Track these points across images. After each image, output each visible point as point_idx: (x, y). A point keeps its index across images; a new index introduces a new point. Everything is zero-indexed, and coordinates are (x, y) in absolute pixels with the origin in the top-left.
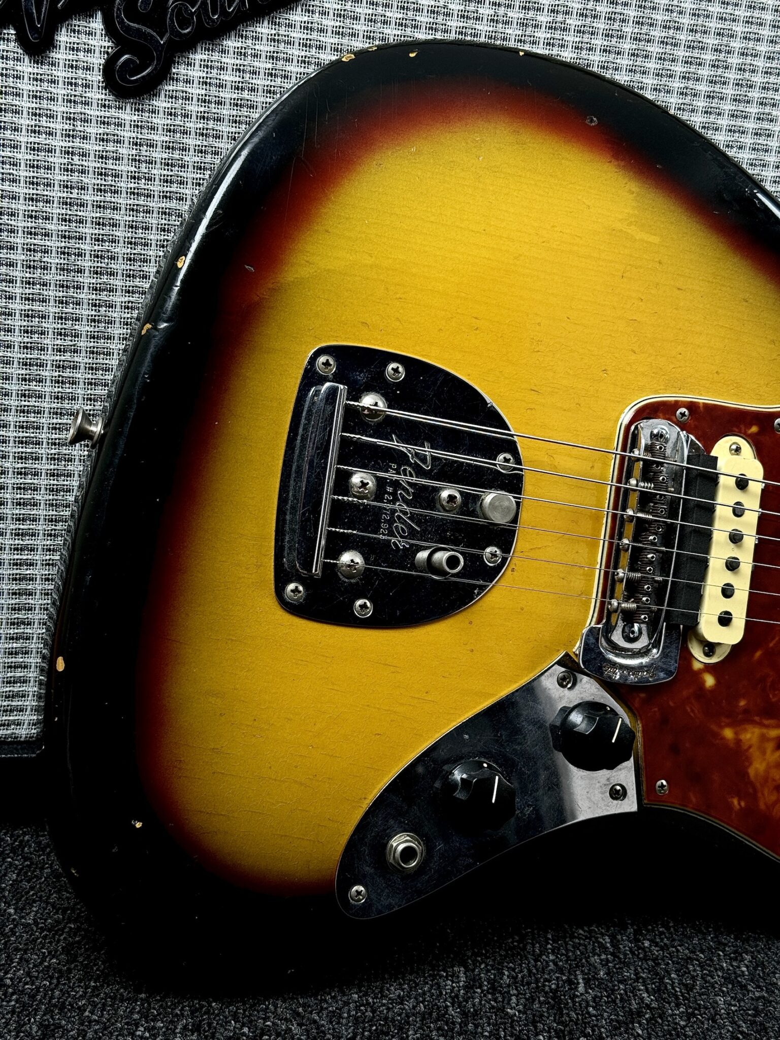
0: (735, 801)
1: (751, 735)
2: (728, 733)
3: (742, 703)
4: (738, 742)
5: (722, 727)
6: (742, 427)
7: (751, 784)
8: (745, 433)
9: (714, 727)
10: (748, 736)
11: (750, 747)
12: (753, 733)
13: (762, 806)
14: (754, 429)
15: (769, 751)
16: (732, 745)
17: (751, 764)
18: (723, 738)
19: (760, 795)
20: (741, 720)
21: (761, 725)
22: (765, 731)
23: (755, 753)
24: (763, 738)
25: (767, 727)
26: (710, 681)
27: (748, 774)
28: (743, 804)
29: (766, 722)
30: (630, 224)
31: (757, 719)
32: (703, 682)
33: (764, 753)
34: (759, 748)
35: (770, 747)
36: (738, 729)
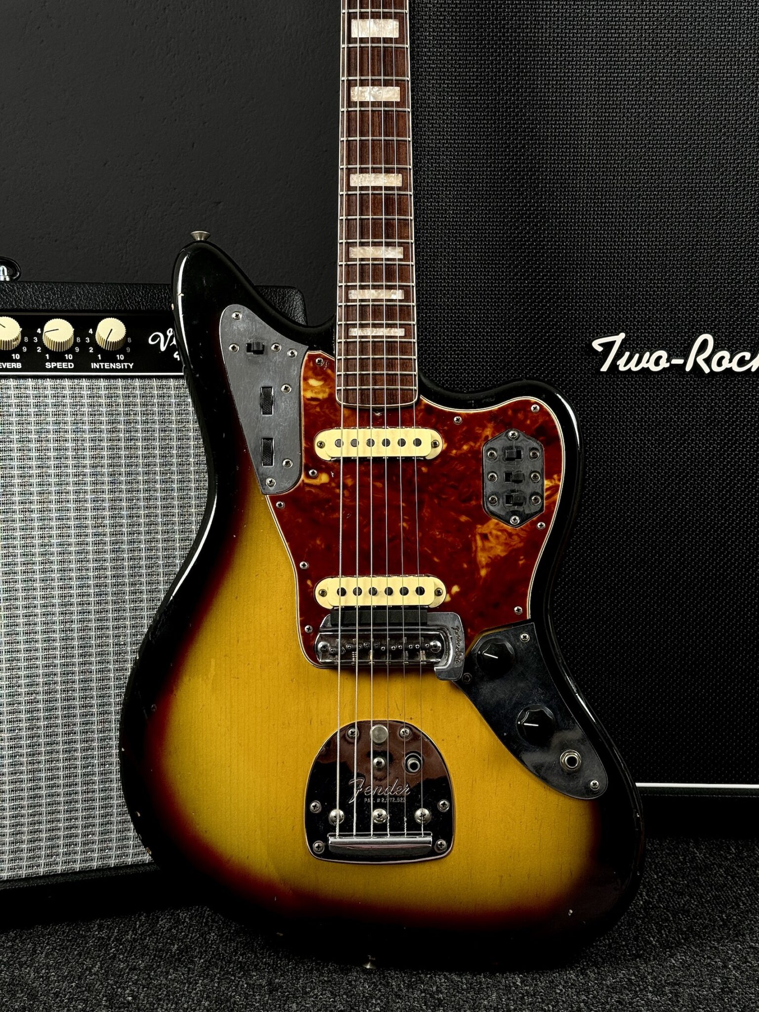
0: (521, 562)
1: (482, 558)
2: (483, 572)
3: (465, 566)
4: (487, 565)
5: (481, 577)
6: (309, 590)
7: (510, 553)
8: (313, 588)
9: (481, 581)
10: (483, 559)
11: (489, 557)
12: (481, 556)
13: (522, 545)
14: (309, 582)
15: (490, 545)
16: (489, 569)
17: (499, 555)
18: (487, 575)
19: (515, 547)
20: (475, 566)
21: (476, 551)
22: (479, 549)
23: (492, 554)
24: (484, 549)
25: (476, 547)
26: (455, 589)
27: (505, 557)
28: (522, 557)
29: (474, 548)
30: (207, 678)
31: (473, 555)
32: (457, 593)
33: (492, 547)
34: (489, 551)
35: (487, 544)
36: (480, 566)
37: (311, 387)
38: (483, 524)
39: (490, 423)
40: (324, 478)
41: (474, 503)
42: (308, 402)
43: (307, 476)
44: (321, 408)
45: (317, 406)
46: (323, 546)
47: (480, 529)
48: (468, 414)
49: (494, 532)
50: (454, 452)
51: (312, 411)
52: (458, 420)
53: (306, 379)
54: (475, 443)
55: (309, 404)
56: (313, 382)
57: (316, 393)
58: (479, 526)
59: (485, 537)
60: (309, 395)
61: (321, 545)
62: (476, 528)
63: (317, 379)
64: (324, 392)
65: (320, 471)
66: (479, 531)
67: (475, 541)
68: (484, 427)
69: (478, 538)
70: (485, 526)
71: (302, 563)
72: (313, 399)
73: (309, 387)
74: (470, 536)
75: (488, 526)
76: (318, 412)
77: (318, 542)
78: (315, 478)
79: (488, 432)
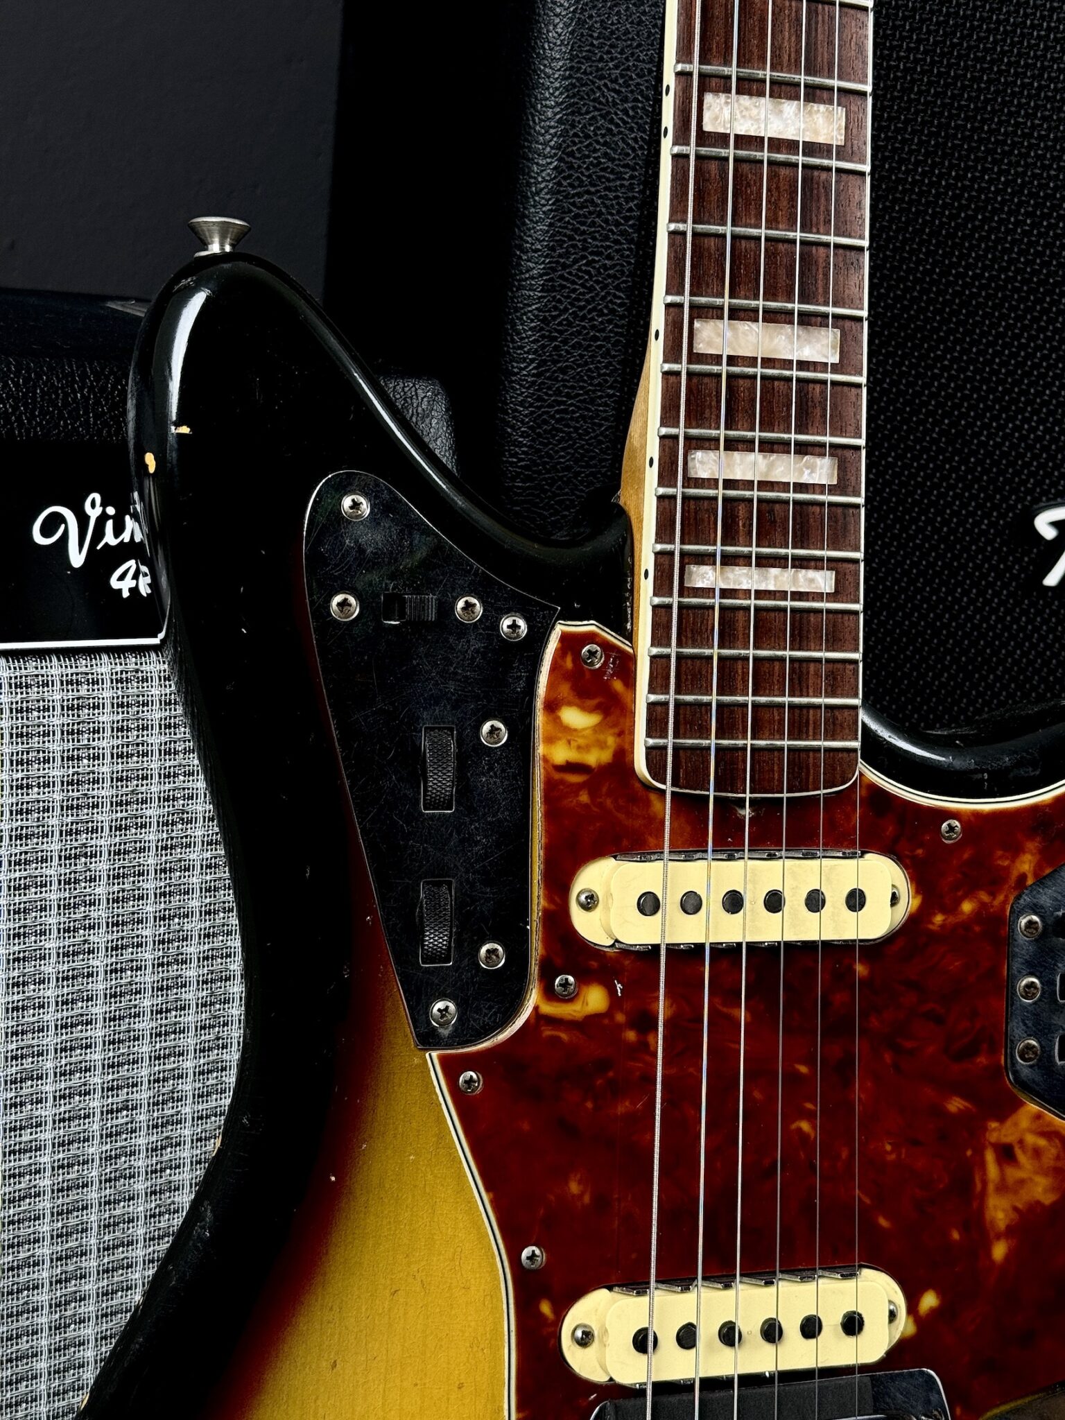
1: (999, 1211)
2: (999, 1251)
3: (956, 1235)
4: (1010, 1232)
5: (992, 1261)
6: (545, 1328)
8: (554, 1321)
9: (994, 1276)
10: (1000, 1215)
11: (1015, 1209)
12: (995, 1207)
14: (546, 1308)
15: (1019, 1175)
16: (1015, 1242)
17: (1038, 1203)
18: (1008, 1257)
20: (979, 1234)
21: (983, 1194)
22: (991, 1187)
23: (1023, 1199)
24: (1003, 1188)
25: (985, 1183)
27: (1054, 1204)
29: (979, 1186)
31: (975, 1205)
32: (933, 1312)
33: (1022, 1182)
34: (1016, 1192)
35: (1013, 1174)
36: (992, 1234)
37: (567, 730)
38: (1002, 1119)
39: (1033, 840)
40: (595, 999)
41: (982, 1060)
42: (557, 776)
43: (549, 993)
44: (592, 795)
45: (580, 787)
46: (587, 1199)
47: (998, 1132)
48: (977, 815)
49: (1031, 1139)
50: (939, 919)
51: (570, 802)
52: (951, 829)
53: (552, 707)
54: (993, 895)
55: (562, 782)
56: (573, 717)
57: (579, 748)
58: (994, 1125)
59: (1006, 1154)
60: (561, 754)
61: (581, 1196)
62: (985, 1129)
63: (584, 709)
64: (602, 745)
65: (585, 978)
66: (993, 1137)
67: (983, 1165)
68: (1016, 851)
69: (990, 1157)
70: (1009, 1123)
71: (526, 1253)
72: (571, 767)
73: (562, 731)
74: (969, 1153)
75: (1016, 1124)
76: (586, 806)
77: (574, 1188)
78: (570, 999)
79: (1026, 864)
